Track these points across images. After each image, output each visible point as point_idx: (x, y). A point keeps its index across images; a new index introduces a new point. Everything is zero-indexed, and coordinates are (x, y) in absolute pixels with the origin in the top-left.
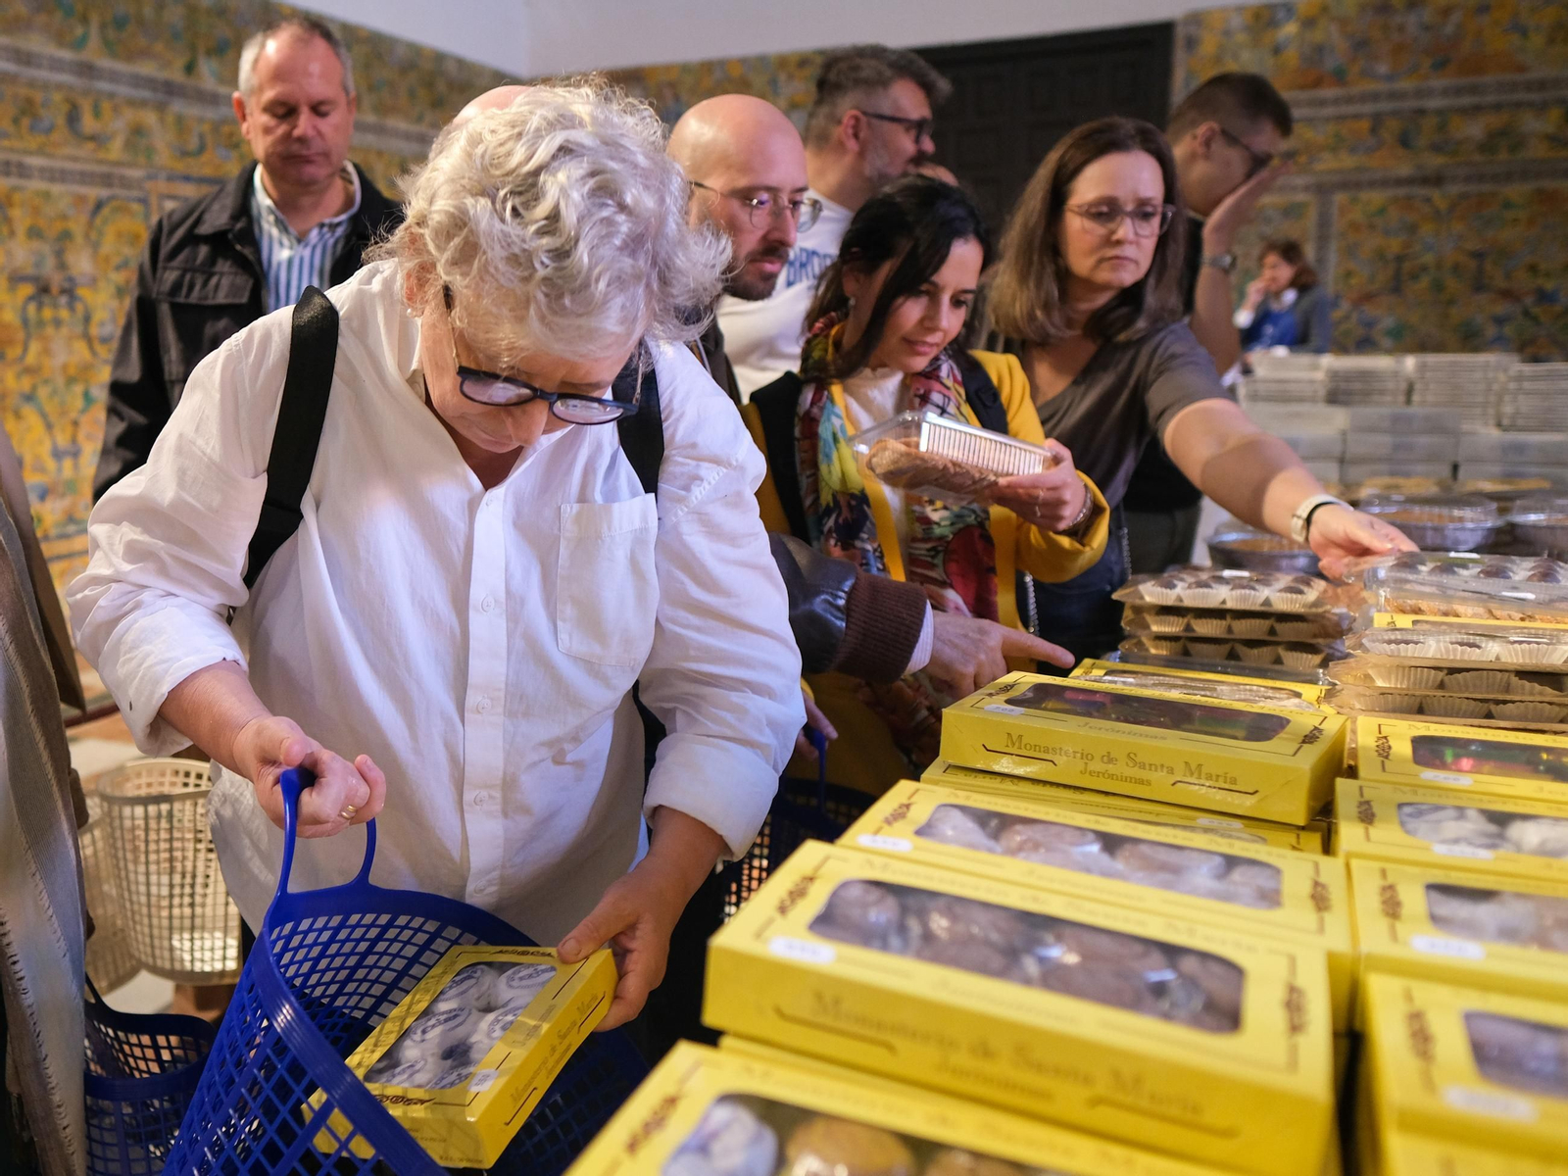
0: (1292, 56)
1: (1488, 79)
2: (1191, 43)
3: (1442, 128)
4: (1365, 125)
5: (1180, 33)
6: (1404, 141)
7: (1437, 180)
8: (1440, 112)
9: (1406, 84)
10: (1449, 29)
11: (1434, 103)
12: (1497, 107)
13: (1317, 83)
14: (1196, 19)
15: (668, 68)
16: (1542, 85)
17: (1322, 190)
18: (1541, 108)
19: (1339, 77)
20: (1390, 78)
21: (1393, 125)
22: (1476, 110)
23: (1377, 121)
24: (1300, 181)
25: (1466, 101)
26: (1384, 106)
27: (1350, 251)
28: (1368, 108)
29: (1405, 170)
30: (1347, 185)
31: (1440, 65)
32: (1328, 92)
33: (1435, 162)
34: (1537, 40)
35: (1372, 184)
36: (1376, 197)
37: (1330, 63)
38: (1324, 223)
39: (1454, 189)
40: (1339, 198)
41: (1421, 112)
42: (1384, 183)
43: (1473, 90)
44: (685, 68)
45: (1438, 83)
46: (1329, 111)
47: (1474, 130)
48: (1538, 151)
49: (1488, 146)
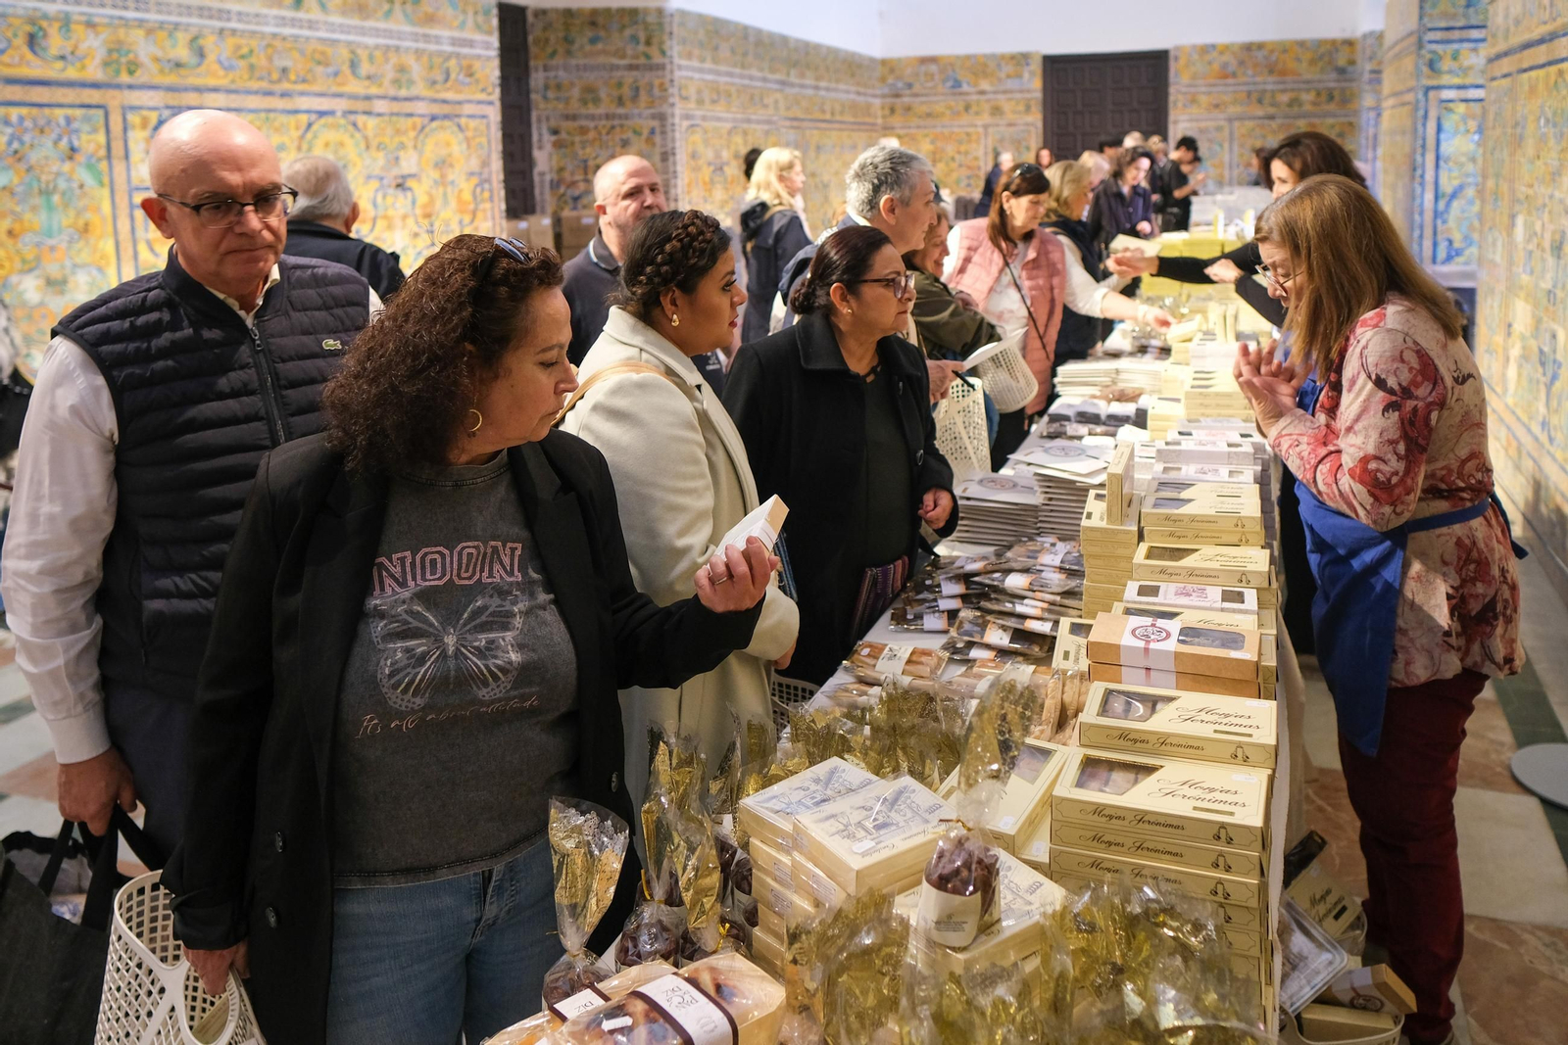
0: (1216, 66)
1: (1289, 78)
2: (1176, 58)
3: (1273, 97)
4: (1244, 95)
5: (1172, 55)
6: (1260, 101)
7: (1272, 117)
8: (1273, 91)
9: (1259, 79)
10: (1274, 58)
11: (1269, 87)
12: (1293, 90)
13: (1226, 77)
14: (1177, 48)
15: (949, 57)
16: (1308, 82)
17: (1230, 120)
18: (1308, 91)
19: (1234, 75)
20: (1254, 76)
21: (1255, 96)
22: (1284, 91)
23: (1249, 94)
24: (1222, 116)
25: (1281, 87)
26: (1251, 88)
27: (1242, 146)
28: (1245, 88)
29: (1260, 113)
30: (1241, 118)
31: (1271, 72)
32: (1230, 81)
33: (1271, 110)
34: (1305, 65)
35: (1250, 118)
36: (1250, 124)
37: (1230, 69)
38: (1231, 134)
39: (1279, 121)
40: (1236, 124)
41: (1265, 91)
42: (1254, 118)
43: (1284, 83)
44: (958, 57)
45: (1271, 79)
46: (1231, 89)
47: (1284, 98)
48: (1307, 107)
49: (1290, 104)
